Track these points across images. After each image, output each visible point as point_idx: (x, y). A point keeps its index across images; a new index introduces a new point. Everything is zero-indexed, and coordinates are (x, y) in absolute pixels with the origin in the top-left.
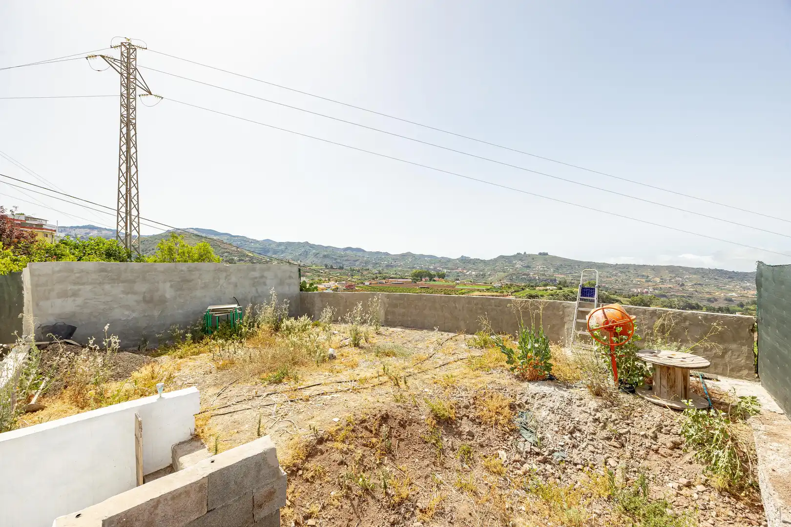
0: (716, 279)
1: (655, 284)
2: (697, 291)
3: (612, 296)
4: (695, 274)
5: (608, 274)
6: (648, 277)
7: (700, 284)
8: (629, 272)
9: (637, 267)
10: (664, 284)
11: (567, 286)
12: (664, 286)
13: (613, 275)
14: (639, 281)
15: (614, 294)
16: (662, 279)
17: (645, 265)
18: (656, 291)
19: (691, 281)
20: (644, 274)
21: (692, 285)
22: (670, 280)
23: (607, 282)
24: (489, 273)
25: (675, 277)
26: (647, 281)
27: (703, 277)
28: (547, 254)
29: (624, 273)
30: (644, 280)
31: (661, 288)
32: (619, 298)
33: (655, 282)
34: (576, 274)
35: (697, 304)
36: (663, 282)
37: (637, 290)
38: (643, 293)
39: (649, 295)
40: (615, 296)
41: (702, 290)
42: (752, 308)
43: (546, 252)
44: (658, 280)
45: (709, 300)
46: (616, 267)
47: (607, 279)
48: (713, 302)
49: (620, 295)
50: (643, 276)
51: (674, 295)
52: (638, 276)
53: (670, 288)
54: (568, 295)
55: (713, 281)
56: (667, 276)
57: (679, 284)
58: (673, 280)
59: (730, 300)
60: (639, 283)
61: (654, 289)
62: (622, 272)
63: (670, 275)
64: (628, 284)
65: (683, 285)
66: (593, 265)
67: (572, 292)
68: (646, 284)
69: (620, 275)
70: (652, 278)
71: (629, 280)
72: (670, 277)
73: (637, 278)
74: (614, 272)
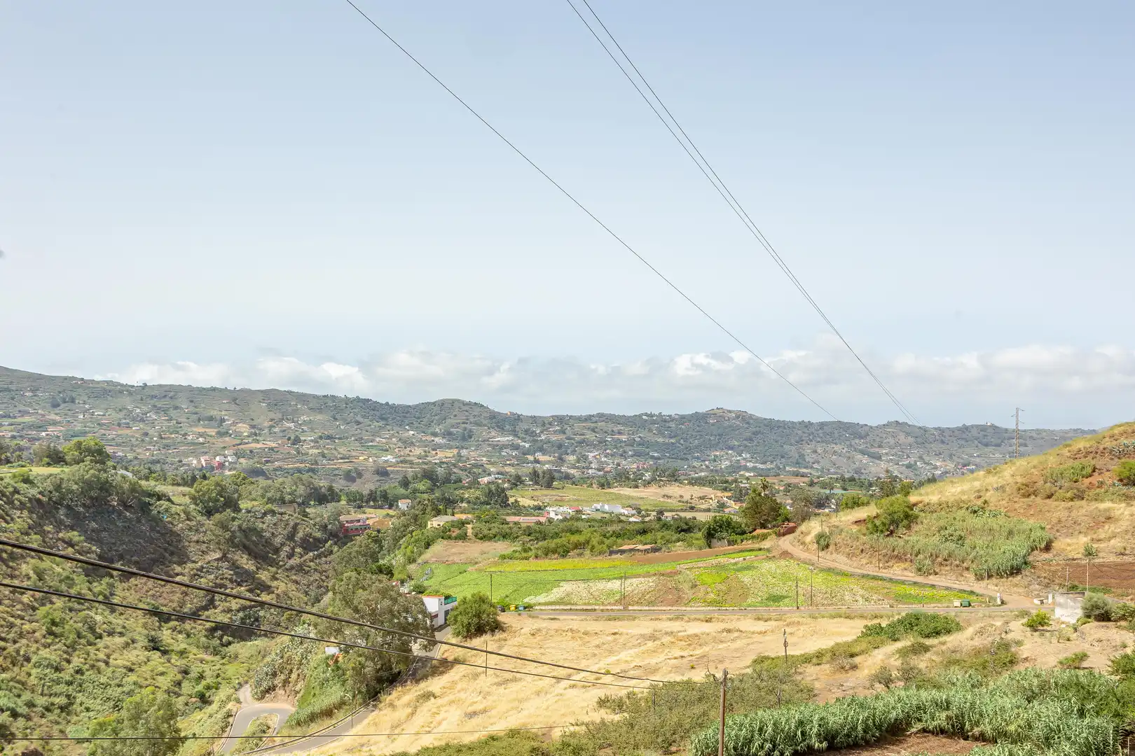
0: (358, 423)
1: (237, 442)
2: (324, 456)
3: (143, 483)
4: (320, 410)
5: (121, 415)
6: (222, 420)
7: (329, 437)
8: (176, 408)
9: (197, 395)
10: (257, 441)
11: (8, 461)
12: (258, 446)
14: (201, 435)
15: (147, 479)
16: (254, 427)
18: (242, 460)
19: (312, 430)
20: (213, 413)
21: (315, 441)
22: (271, 427)
25: (281, 420)
26: (221, 434)
27: (336, 419)
29: (165, 411)
30: (212, 432)
31: (251, 451)
32: (161, 488)
33: (238, 434)
34: (27, 419)
35: (331, 489)
36: (256, 434)
37: (199, 461)
38: (213, 469)
39: (227, 473)
40: (152, 483)
41: (334, 452)
42: (421, 486)
44: (244, 429)
45: (349, 477)
46: (144, 393)
48: (353, 480)
49: (163, 478)
50: (211, 419)
51: (280, 468)
52: (200, 420)
53: (272, 449)
54: (16, 491)
55: (353, 429)
56: (265, 418)
57: (289, 439)
58: (276, 430)
59: (382, 473)
60: (201, 440)
61: (238, 455)
62: (157, 409)
63: (272, 415)
64: (174, 445)
65: (297, 441)
66: (80, 386)
67: (27, 480)
68: (219, 442)
69: (154, 417)
70: (231, 425)
71: (177, 433)
72: (272, 420)
73: (196, 426)
74: (138, 411)
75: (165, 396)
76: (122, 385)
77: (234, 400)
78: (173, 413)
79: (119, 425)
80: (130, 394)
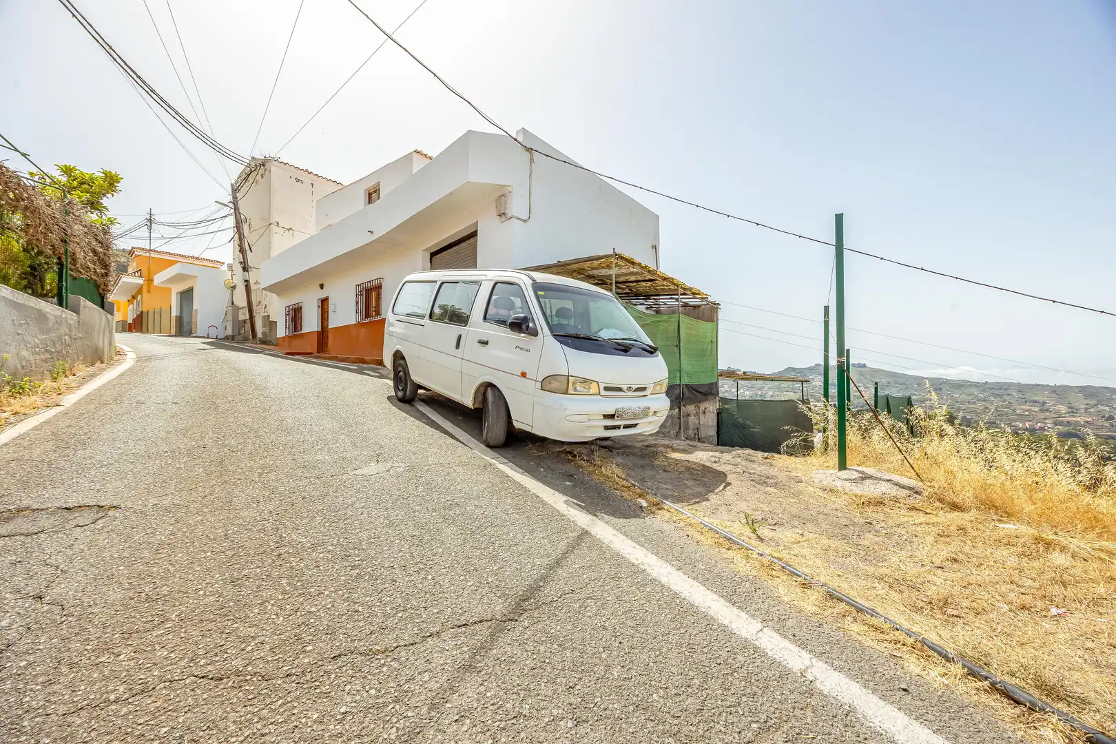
1: (1058, 416)
5: (970, 398)
6: (1044, 403)
8: (1009, 395)
9: (1023, 388)
10: (1074, 417)
12: (1075, 419)
13: (979, 400)
14: (1028, 410)
16: (1072, 408)
17: (1038, 385)
18: (1060, 427)
20: (1037, 398)
22: (1087, 409)
23: (968, 410)
24: (771, 393)
25: (1096, 405)
26: (1042, 411)
28: (864, 366)
29: (1001, 397)
30: (1037, 409)
31: (1068, 422)
33: (1058, 412)
36: (1073, 412)
37: (1025, 425)
38: (1036, 430)
39: (1047, 433)
43: (862, 362)
44: (1063, 409)
46: (984, 386)
47: (970, 406)
50: (1035, 402)
52: (1026, 402)
53: (1087, 422)
56: (1081, 403)
57: (1104, 417)
58: (1092, 410)
60: (1026, 413)
61: (1056, 424)
62: (995, 396)
63: (1088, 401)
64: (1007, 415)
65: (1111, 418)
66: (945, 383)
68: (1042, 416)
69: (992, 399)
70: (1051, 406)
71: (1009, 408)
72: (1087, 404)
73: (1023, 405)
74: (982, 395)
75: (1001, 388)
76: (972, 382)
77: (1055, 392)
78: (1007, 398)
79: (969, 402)
80: (977, 387)
